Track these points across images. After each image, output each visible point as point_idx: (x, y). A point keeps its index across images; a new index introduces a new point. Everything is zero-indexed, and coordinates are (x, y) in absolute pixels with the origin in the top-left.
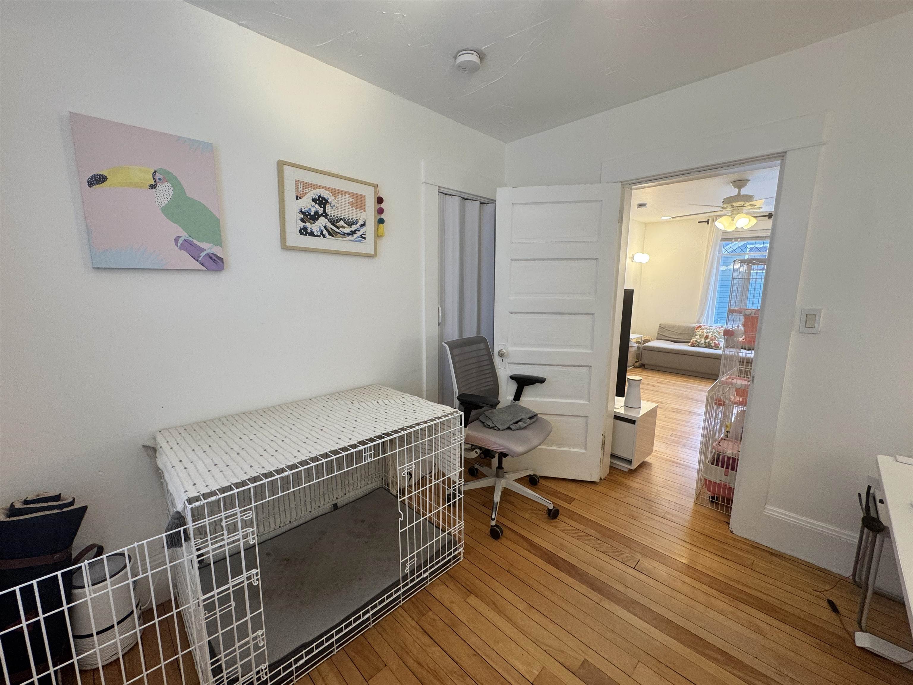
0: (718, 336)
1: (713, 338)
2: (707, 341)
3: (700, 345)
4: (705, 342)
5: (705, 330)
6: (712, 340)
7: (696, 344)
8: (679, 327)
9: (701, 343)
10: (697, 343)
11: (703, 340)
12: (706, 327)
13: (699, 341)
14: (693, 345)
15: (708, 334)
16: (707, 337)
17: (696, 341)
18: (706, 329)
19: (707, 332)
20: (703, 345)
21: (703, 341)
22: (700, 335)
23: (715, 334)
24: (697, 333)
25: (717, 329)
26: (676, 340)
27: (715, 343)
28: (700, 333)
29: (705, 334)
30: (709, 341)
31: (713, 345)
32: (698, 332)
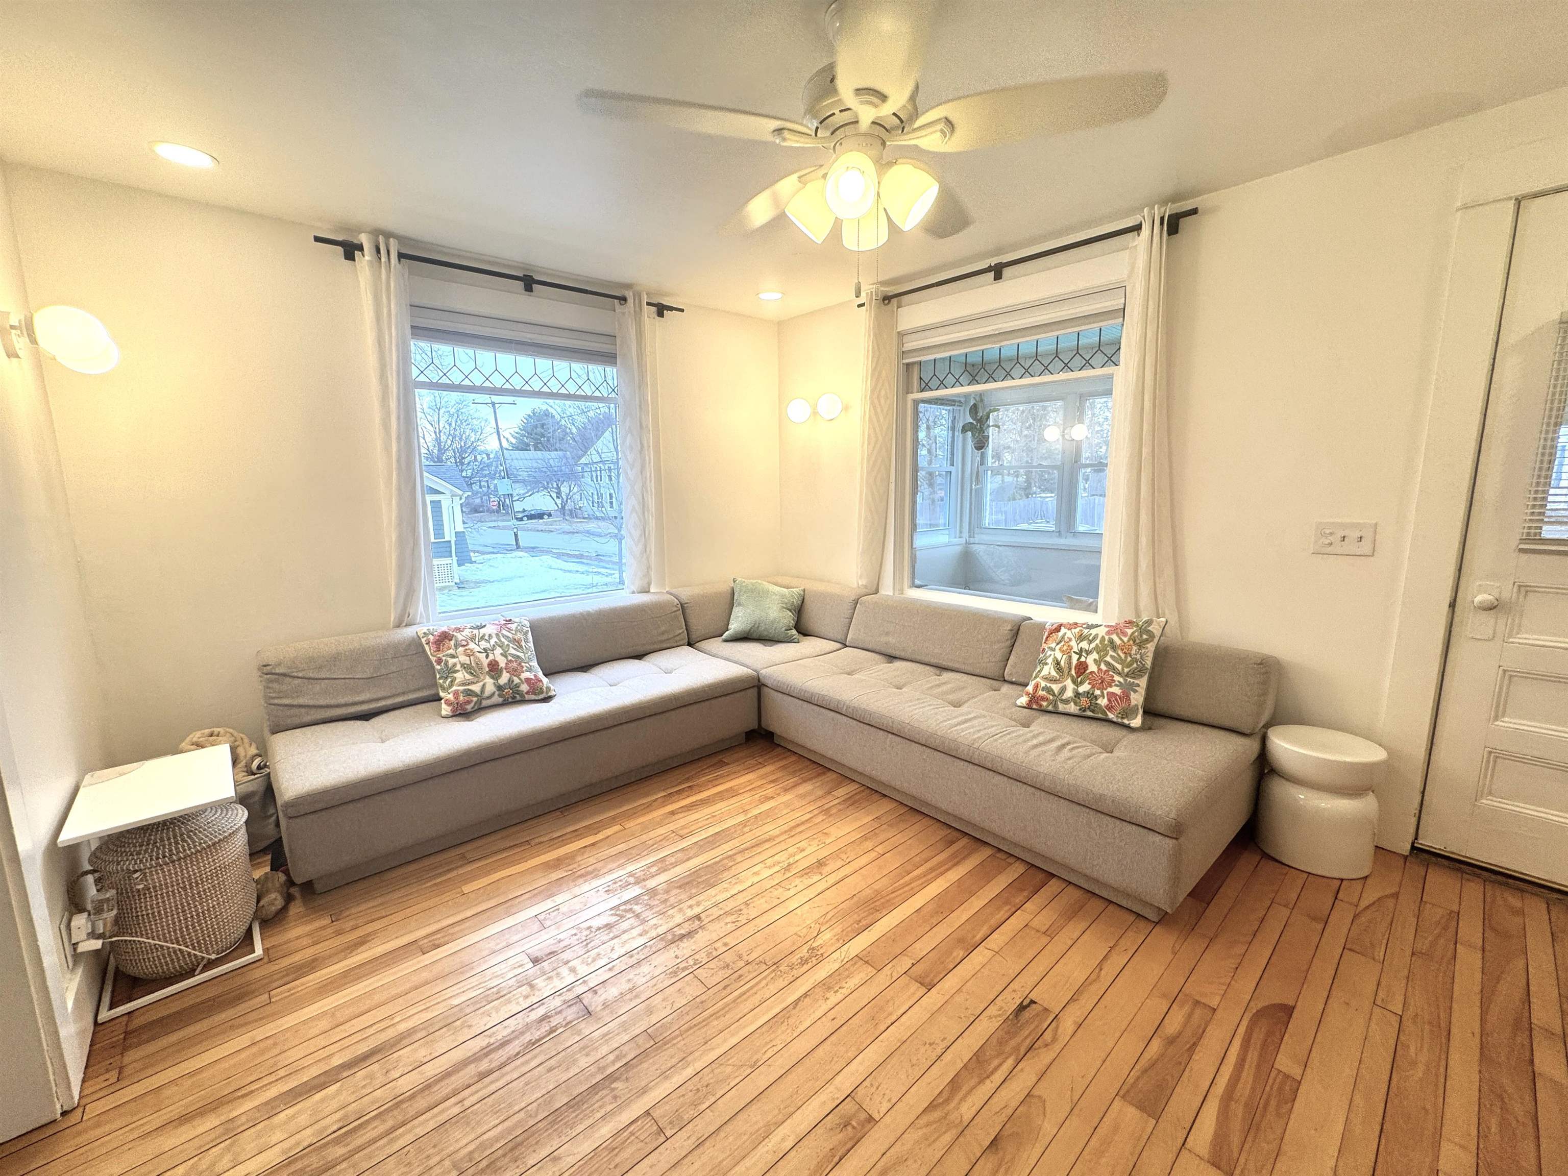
0: (521, 655)
1: (515, 665)
2: (504, 679)
3: (485, 703)
4: (500, 688)
5: (472, 646)
6: (515, 672)
7: (469, 702)
8: (358, 657)
9: (487, 694)
10: (475, 699)
11: (489, 681)
12: (467, 632)
13: (476, 688)
14: (462, 713)
15: (491, 657)
16: (494, 670)
17: (469, 693)
18: (473, 639)
19: (485, 650)
20: (497, 699)
21: (490, 687)
22: (466, 667)
23: (512, 651)
24: (451, 661)
25: (504, 632)
26: (365, 707)
27: (528, 680)
28: (464, 659)
29: (485, 662)
30: (510, 681)
31: (524, 688)
32: (453, 656)
